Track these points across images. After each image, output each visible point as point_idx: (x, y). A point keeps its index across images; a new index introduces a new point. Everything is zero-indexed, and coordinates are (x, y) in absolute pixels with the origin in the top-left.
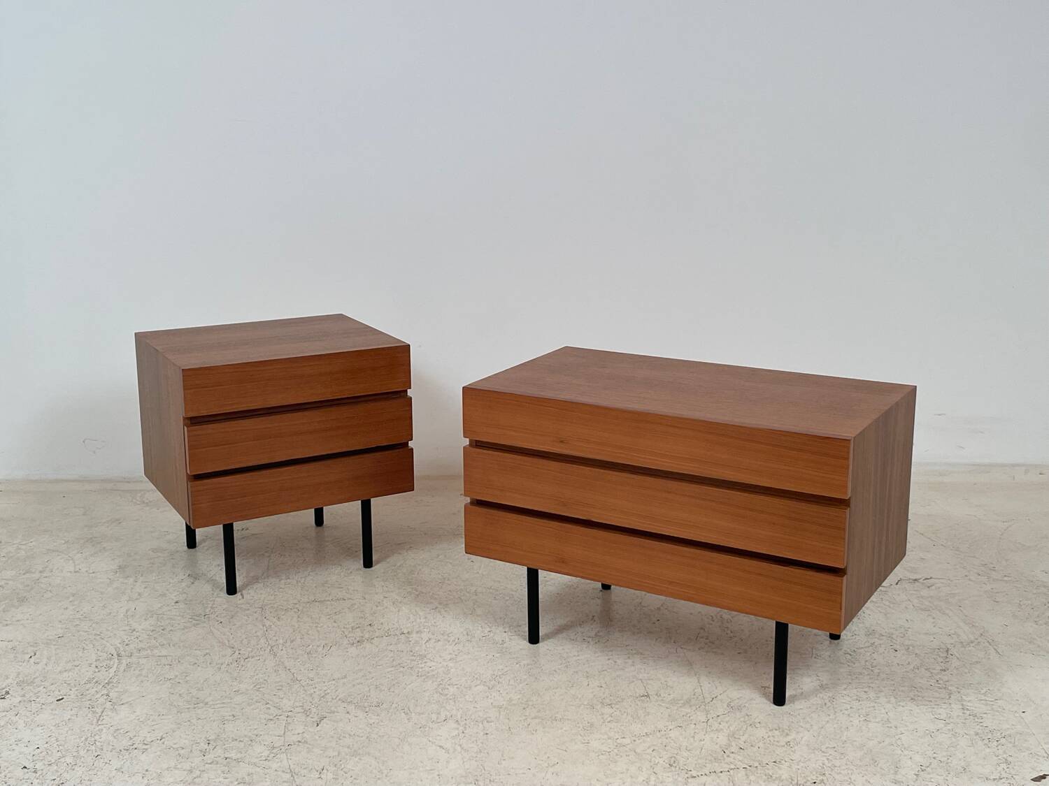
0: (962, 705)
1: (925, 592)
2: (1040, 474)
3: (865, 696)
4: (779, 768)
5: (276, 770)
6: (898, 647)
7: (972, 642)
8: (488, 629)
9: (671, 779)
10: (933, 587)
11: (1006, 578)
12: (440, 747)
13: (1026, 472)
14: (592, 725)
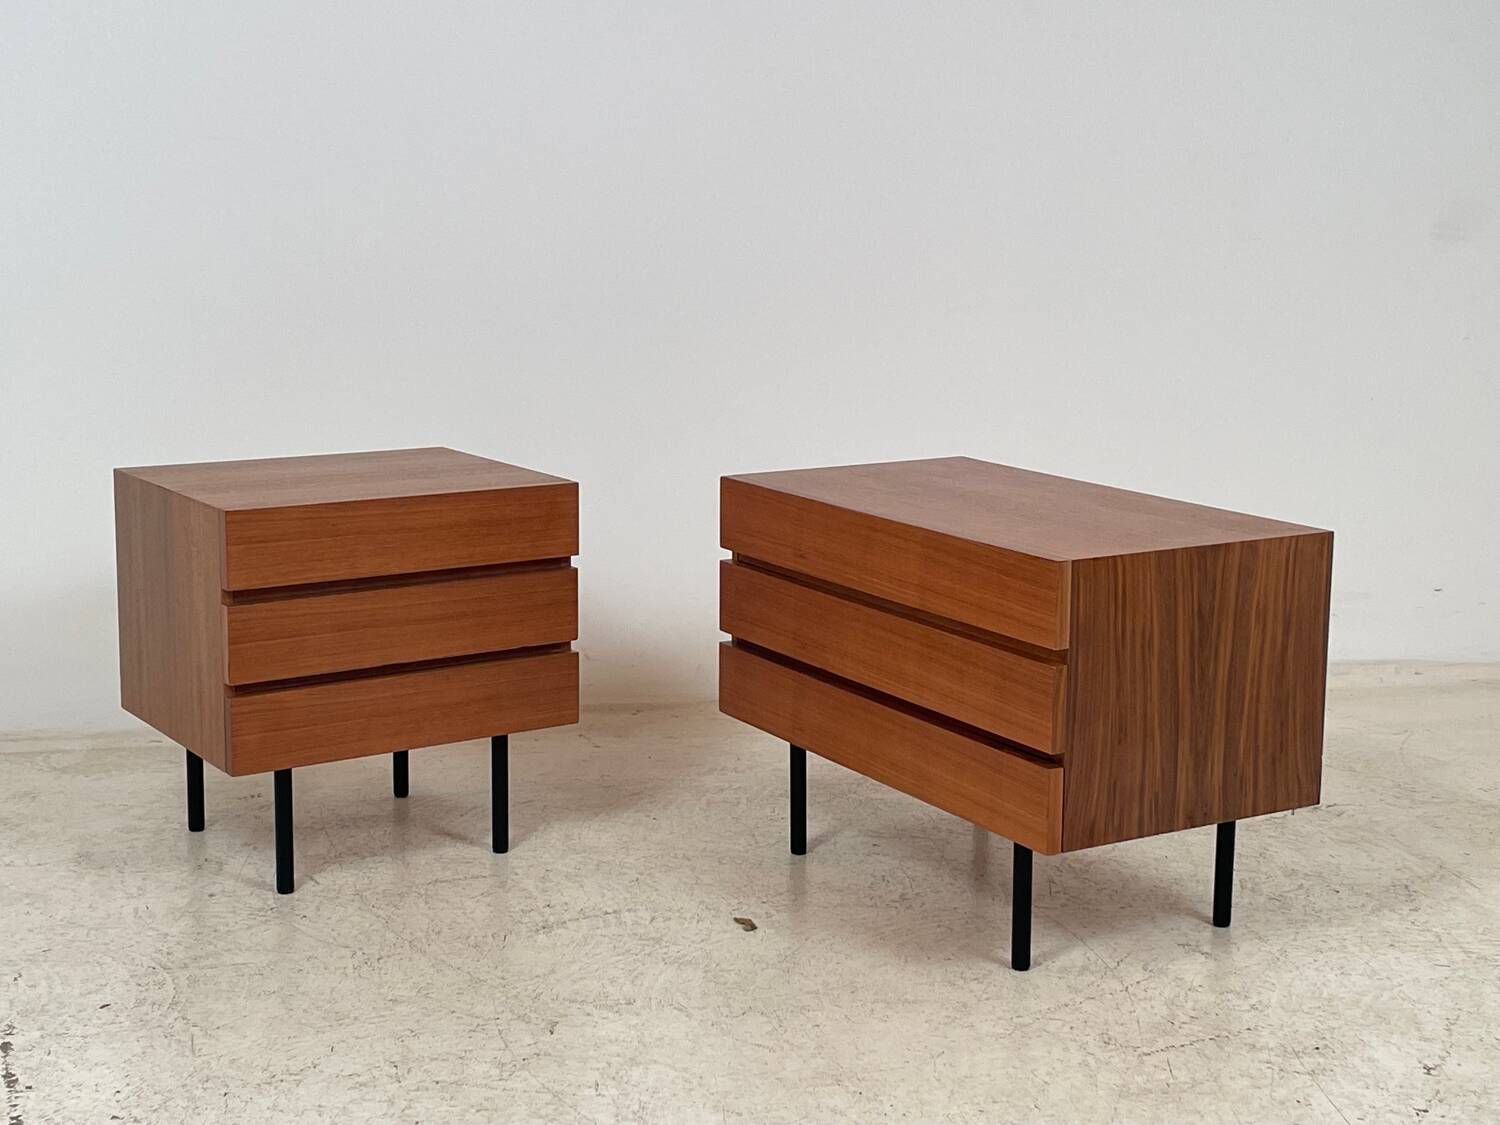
0: (1461, 947)
1: (1335, 822)
2: (1416, 673)
3: (1324, 946)
4: (1259, 1036)
5: (525, 1091)
6: (1338, 888)
7: (1434, 876)
8: (736, 901)
9: (1117, 1060)
10: (1344, 815)
11: (1435, 800)
12: (758, 1045)
13: (1397, 672)
14: (965, 1005)
